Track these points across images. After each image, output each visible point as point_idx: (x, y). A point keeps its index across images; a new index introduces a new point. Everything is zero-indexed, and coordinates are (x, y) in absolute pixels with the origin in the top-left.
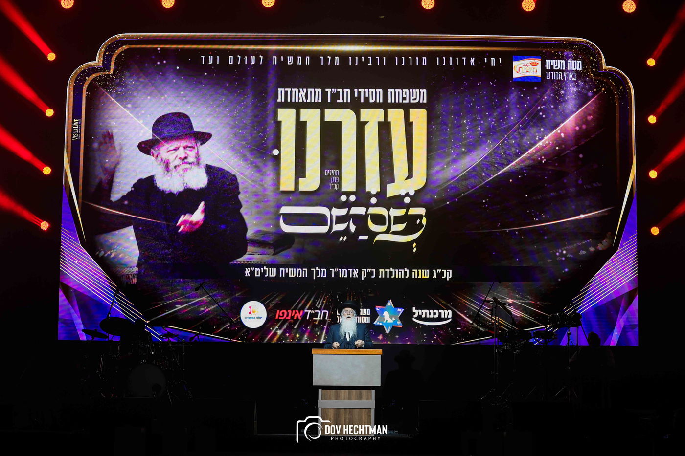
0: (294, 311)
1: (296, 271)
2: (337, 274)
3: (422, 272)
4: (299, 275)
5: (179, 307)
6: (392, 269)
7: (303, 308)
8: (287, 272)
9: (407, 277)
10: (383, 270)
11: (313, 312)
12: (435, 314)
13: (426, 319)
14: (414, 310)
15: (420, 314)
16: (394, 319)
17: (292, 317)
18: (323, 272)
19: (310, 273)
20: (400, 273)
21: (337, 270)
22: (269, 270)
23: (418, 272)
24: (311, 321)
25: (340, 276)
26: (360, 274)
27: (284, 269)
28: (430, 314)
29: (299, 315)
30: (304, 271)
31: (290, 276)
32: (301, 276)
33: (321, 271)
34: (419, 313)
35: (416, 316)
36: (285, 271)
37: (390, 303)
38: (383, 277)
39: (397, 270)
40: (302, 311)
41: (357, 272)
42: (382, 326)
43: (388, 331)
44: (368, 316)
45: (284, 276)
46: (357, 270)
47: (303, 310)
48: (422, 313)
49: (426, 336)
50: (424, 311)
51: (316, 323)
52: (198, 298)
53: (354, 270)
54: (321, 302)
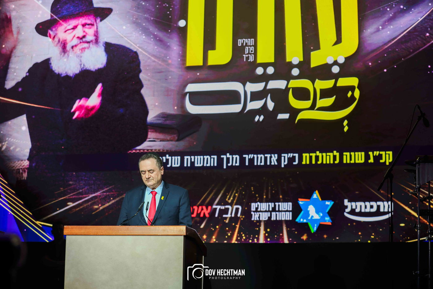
0: (200, 208)
1: (204, 159)
2: (251, 161)
3: (355, 155)
4: (207, 163)
5: (71, 205)
6: (318, 153)
7: (211, 203)
8: (193, 160)
9: (337, 161)
10: (308, 155)
11: (223, 208)
12: (372, 207)
13: (361, 214)
14: (346, 202)
15: (354, 207)
16: (321, 215)
17: (198, 215)
18: (235, 160)
19: (220, 161)
20: (328, 157)
21: (251, 156)
22: (172, 159)
23: (351, 156)
24: (221, 219)
25: (255, 164)
26: (279, 160)
27: (189, 157)
28: (366, 207)
29: (206, 212)
30: (212, 159)
31: (196, 165)
32: (209, 165)
33: (233, 158)
34: (352, 206)
35: (348, 210)
36: (191, 159)
37: (316, 195)
38: (308, 163)
39: (324, 154)
40: (209, 208)
41: (276, 158)
42: (306, 224)
43: (313, 229)
44: (289, 211)
45: (189, 165)
46: (276, 155)
47: (212, 205)
48: (356, 206)
49: (361, 235)
50: (359, 204)
51: (227, 221)
52: (92, 194)
53: (273, 155)
54: (232, 196)
